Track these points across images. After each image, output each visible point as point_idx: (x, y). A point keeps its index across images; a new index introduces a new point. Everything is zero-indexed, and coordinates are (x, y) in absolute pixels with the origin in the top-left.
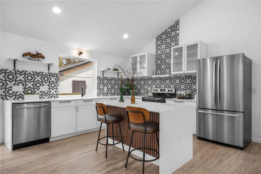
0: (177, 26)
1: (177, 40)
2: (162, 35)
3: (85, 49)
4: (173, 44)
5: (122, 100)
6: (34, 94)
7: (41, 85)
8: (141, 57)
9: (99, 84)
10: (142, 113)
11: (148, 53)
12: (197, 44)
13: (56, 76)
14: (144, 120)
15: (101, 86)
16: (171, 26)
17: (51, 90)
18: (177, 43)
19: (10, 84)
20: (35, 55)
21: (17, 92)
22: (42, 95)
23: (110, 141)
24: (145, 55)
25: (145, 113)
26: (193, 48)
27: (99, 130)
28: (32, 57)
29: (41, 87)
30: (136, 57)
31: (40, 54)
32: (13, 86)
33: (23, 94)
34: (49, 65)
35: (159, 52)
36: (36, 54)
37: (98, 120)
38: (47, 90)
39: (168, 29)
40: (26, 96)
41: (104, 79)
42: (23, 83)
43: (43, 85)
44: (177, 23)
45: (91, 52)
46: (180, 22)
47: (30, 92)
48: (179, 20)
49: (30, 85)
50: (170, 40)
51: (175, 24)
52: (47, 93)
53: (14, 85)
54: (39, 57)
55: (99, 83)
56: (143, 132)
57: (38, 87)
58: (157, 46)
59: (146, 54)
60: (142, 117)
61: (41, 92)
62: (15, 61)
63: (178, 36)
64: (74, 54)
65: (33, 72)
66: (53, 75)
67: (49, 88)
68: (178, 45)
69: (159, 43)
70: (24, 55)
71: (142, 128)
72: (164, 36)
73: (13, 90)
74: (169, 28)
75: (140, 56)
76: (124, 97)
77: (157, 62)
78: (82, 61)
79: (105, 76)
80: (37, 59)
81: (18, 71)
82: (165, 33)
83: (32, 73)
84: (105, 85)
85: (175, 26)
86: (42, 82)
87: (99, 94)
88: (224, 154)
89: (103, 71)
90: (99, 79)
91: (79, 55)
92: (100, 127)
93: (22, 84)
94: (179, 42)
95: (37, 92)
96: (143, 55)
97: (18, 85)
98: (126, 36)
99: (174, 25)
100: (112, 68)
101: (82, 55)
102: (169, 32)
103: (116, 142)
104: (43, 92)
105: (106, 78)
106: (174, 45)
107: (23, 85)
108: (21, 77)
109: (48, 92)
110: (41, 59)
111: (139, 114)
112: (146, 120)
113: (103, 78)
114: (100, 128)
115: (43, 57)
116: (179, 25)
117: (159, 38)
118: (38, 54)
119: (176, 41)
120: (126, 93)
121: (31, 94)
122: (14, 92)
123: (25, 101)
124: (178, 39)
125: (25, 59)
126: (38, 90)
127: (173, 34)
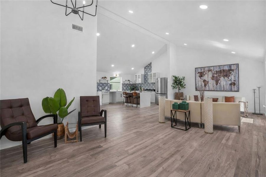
4: (150, 71)
6: (104, 90)
10: (136, 93)
11: (141, 74)
12: (156, 73)
14: (137, 95)
15: (123, 87)
17: (108, 88)
21: (100, 89)
30: (137, 75)
32: (99, 87)
35: (145, 74)
36: (105, 77)
39: (148, 65)
42: (102, 86)
44: (151, 63)
46: (152, 63)
52: (107, 90)
57: (105, 88)
58: (144, 71)
62: (100, 80)
70: (102, 78)
72: (147, 68)
77: (144, 77)
81: (101, 83)
83: (104, 83)
86: (106, 86)
89: (124, 81)
91: (116, 76)
94: (152, 71)
96: (139, 75)
98: (133, 69)
100: (127, 80)
113: (124, 84)
117: (145, 68)
127: (150, 67)
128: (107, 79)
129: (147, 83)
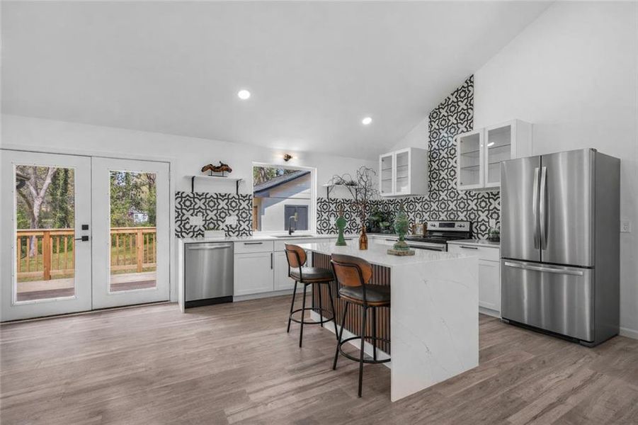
0: (470, 88)
1: (469, 118)
2: (441, 110)
3: (295, 148)
4: (462, 127)
5: (341, 242)
6: (217, 229)
7: (226, 215)
8: (400, 157)
9: (321, 211)
10: (357, 267)
11: (413, 149)
12: (510, 126)
13: (249, 200)
14: (362, 280)
15: (325, 216)
16: (458, 91)
17: (241, 222)
18: (469, 126)
19: (187, 214)
20: (218, 168)
21: (196, 226)
22: (228, 231)
23: (314, 316)
24: (407, 153)
25: (362, 266)
26: (501, 135)
27: (293, 293)
28: (214, 171)
29: (227, 218)
30: (390, 158)
31: (225, 165)
32: (191, 218)
33: (203, 229)
34: (237, 182)
35: (435, 145)
36: (220, 165)
37: (289, 276)
38: (236, 222)
39: (451, 97)
40: (207, 233)
41: (329, 202)
42: (203, 213)
43: (230, 215)
44: (470, 82)
45: (306, 156)
46: (476, 80)
47: (211, 226)
48: (473, 76)
49: (212, 215)
50: (456, 119)
51: (466, 85)
52: (236, 228)
53: (192, 215)
54: (223, 170)
55: (319, 209)
56: (360, 304)
57: (223, 218)
58: (430, 132)
59: (409, 150)
60: (357, 274)
61: (226, 226)
62: (193, 178)
63: (472, 109)
64: (278, 160)
65: (216, 194)
66: (245, 197)
67: (239, 220)
68: (472, 128)
69: (435, 125)
70: (204, 170)
71: (358, 296)
72: (443, 112)
73: (191, 224)
74: (452, 95)
75: (397, 155)
76: (369, 236)
78: (295, 171)
79: (332, 196)
80: (221, 173)
81: (197, 194)
82: (446, 104)
83: (215, 196)
84: (331, 213)
85: (465, 91)
86: (228, 210)
87: (321, 229)
88: (544, 362)
89: (328, 188)
90: (321, 202)
91: (286, 160)
92: (293, 288)
93: (201, 214)
94: (474, 122)
95: (222, 226)
96: (403, 153)
97: (196, 215)
98: (367, 121)
99: (463, 87)
100: (344, 181)
101: (291, 160)
102: (453, 101)
103: (324, 319)
104: (230, 226)
105: (335, 201)
106: (465, 130)
107: (203, 215)
108: (200, 204)
109: (237, 225)
110: (226, 173)
111: (352, 269)
112: (366, 282)
113: (327, 200)
114: (293, 291)
115: (229, 170)
116: (472, 86)
117: (435, 115)
118: (222, 165)
119: (467, 120)
120: (372, 229)
121: (213, 229)
122: (192, 226)
123: (206, 240)
124: (472, 117)
125: (205, 175)
126: (223, 222)
127: (462, 105)
128: (232, 176)
129: (443, 195)
